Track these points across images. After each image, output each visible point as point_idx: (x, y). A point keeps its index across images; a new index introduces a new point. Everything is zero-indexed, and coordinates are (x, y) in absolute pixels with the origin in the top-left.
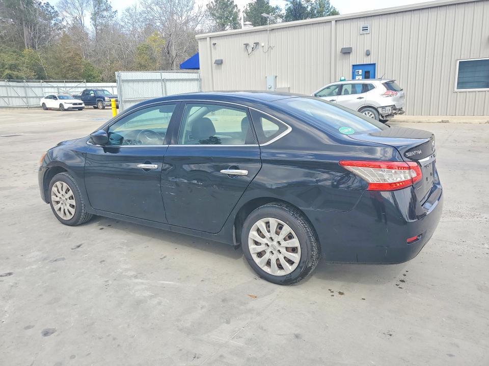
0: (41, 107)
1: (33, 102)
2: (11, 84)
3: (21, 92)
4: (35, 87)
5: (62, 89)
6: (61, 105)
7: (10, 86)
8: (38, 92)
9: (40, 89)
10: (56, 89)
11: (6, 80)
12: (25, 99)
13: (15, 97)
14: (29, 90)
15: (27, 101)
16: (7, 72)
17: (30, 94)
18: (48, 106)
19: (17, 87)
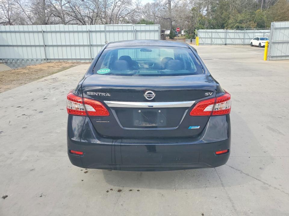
0: (250, 45)
1: (247, 41)
2: (237, 31)
3: (241, 36)
4: (250, 33)
5: (267, 33)
6: (260, 44)
7: (236, 33)
8: (251, 35)
9: (253, 34)
10: (263, 34)
11: (235, 29)
12: (243, 40)
13: (238, 39)
14: (246, 35)
15: (244, 41)
16: (237, 24)
17: (247, 37)
18: (253, 44)
19: (240, 33)
